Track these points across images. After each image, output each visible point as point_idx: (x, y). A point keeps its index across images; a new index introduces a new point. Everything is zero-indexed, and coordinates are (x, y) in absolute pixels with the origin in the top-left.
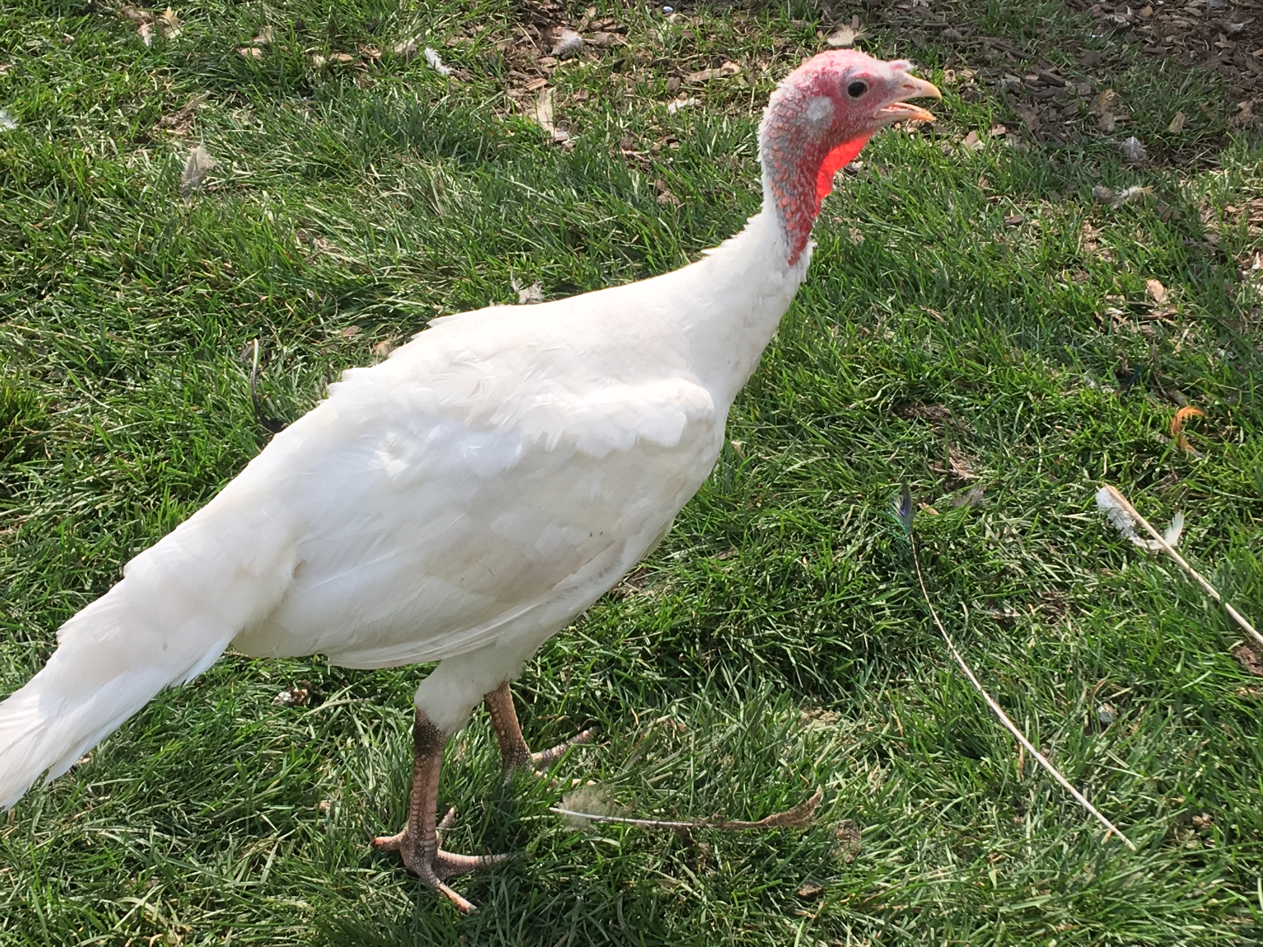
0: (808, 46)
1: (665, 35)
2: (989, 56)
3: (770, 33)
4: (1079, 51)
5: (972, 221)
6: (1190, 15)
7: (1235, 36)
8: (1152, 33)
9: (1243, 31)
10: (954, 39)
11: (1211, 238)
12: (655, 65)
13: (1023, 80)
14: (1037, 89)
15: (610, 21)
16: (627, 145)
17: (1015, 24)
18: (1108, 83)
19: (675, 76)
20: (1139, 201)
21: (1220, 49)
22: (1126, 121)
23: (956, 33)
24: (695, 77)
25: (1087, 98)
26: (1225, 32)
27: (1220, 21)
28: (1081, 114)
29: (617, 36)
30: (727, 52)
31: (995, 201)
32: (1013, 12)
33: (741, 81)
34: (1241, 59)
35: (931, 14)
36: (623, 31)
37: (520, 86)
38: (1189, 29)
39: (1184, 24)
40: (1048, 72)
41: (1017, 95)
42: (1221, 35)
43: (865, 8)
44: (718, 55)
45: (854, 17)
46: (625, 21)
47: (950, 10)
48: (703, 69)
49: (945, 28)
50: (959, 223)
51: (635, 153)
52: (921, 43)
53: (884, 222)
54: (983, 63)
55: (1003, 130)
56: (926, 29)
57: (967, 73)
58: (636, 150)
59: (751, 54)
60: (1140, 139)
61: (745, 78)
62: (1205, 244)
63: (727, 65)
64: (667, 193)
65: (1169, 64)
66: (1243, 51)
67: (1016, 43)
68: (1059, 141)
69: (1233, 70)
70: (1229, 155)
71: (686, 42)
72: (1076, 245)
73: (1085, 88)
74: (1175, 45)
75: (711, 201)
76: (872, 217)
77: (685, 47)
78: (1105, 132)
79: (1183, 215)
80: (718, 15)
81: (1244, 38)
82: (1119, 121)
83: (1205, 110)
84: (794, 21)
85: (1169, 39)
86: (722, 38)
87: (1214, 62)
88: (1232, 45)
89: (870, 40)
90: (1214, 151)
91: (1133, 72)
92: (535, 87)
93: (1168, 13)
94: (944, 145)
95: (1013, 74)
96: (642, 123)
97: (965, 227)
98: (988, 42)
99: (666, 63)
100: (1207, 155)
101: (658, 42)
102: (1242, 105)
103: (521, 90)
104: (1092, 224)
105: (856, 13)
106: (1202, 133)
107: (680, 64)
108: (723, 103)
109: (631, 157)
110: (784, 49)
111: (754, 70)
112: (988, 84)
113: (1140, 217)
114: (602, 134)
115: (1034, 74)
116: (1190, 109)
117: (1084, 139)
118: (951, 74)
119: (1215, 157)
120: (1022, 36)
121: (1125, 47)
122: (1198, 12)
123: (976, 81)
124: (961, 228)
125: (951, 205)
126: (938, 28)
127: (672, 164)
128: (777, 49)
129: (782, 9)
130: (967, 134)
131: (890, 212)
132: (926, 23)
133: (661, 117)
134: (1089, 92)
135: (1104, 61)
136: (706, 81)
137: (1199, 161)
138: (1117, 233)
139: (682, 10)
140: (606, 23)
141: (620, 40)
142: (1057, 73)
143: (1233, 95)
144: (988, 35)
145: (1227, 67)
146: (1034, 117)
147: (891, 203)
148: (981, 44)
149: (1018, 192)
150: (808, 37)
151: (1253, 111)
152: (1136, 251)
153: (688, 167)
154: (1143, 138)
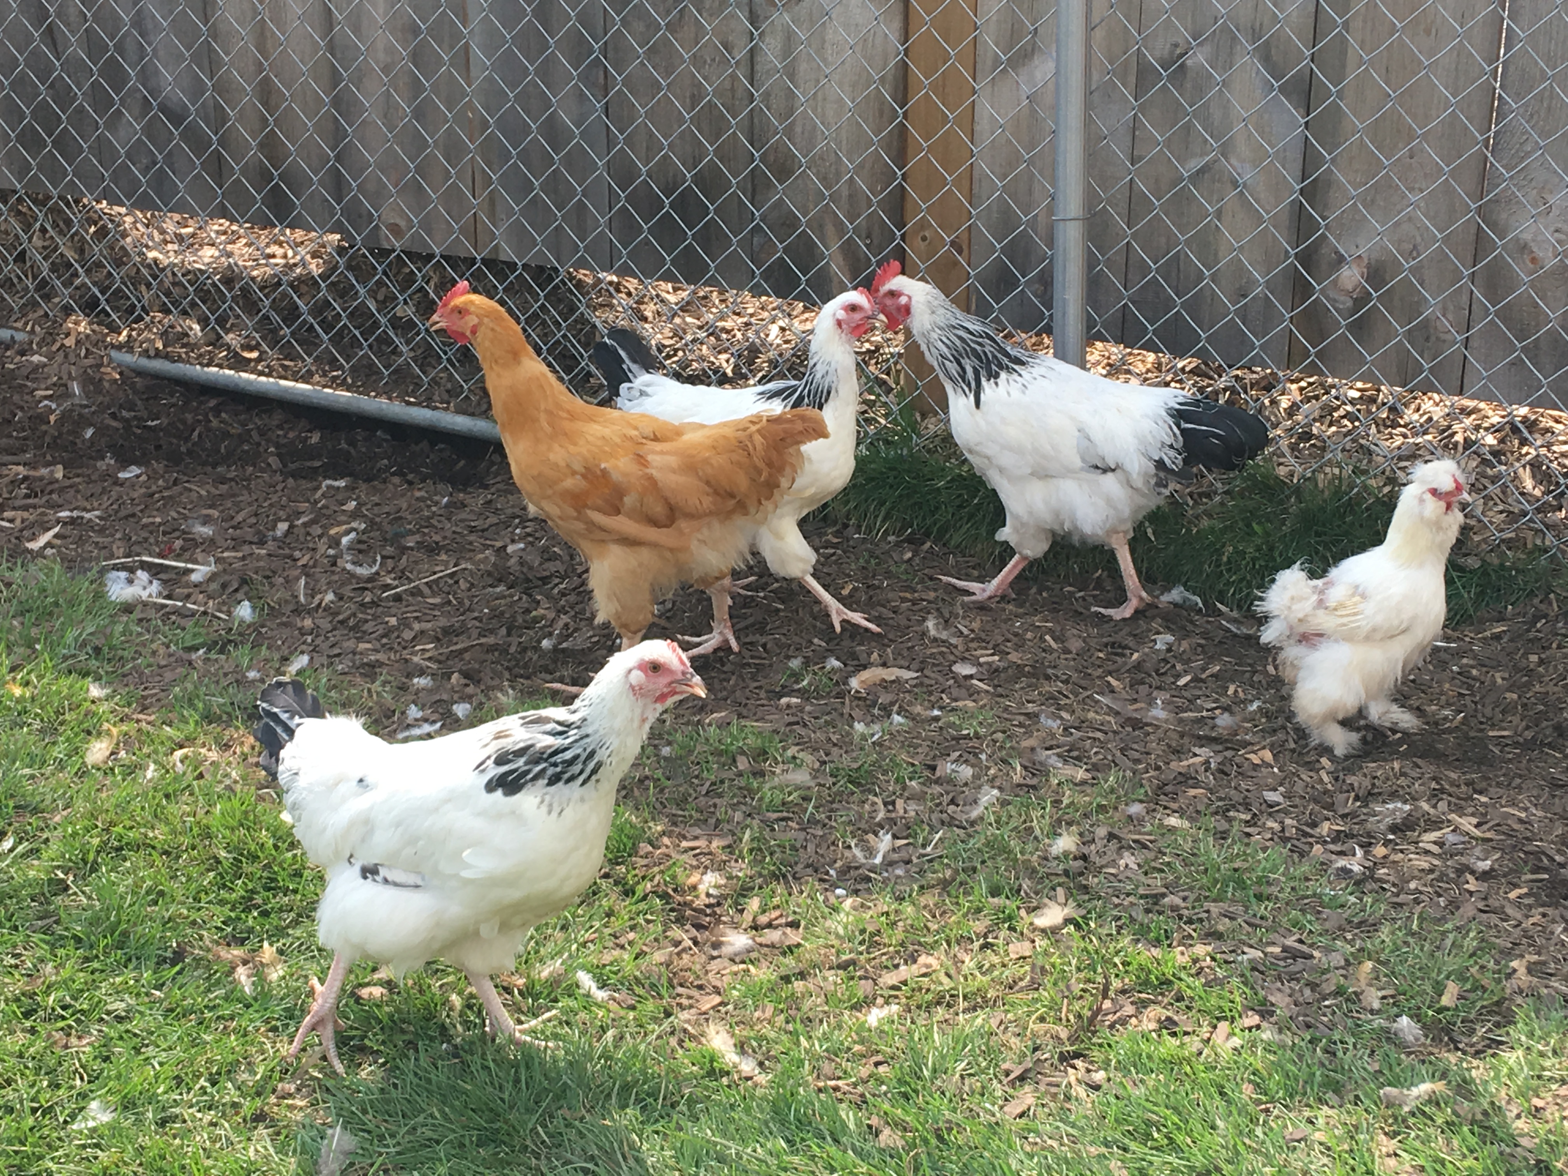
0: (1012, 929)
1: (846, 928)
2: (1221, 928)
3: (965, 915)
4: (1319, 912)
5: (1247, 1141)
6: (1427, 852)
7: (1484, 876)
8: (1391, 878)
9: (1492, 869)
10: (1174, 908)
11: (1524, 1142)
12: (839, 967)
13: (1265, 954)
14: (1282, 963)
15: (777, 913)
16: (830, 1074)
17: (1241, 885)
18: (1361, 950)
19: (866, 978)
20: (1433, 1100)
21: (1471, 893)
22: (1392, 996)
23: (1177, 900)
24: (890, 979)
25: (1344, 972)
26: (1473, 872)
27: (1463, 860)
28: (1339, 992)
29: (788, 930)
30: (920, 944)
31: (1267, 1110)
32: (1236, 870)
33: (945, 980)
34: (1497, 904)
35: (1143, 879)
36: (794, 925)
37: (691, 1007)
38: (1431, 871)
39: (1426, 866)
40: (1290, 942)
41: (1262, 973)
42: (1469, 877)
43: (1068, 876)
44: (911, 948)
45: (1059, 889)
46: (795, 913)
47: (1163, 871)
48: (896, 966)
49: (1164, 895)
50: (1235, 1146)
51: (840, 1083)
52: (1140, 916)
53: (1147, 1150)
54: (1218, 936)
55: (1255, 1019)
56: (1141, 897)
57: (1200, 950)
58: (839, 1078)
59: (949, 945)
60: (1411, 1017)
61: (948, 975)
62: (1519, 1149)
63: (923, 959)
64: (887, 1131)
65: (1421, 919)
66: (1497, 893)
67: (1247, 908)
68: (1321, 1026)
69: (1494, 919)
70: (1518, 1032)
71: (872, 935)
72: (1373, 1162)
73: (1337, 959)
74: (1421, 893)
75: (940, 1138)
76: (1133, 1146)
77: (872, 941)
78: (1372, 1012)
79: (1485, 1113)
80: (900, 899)
81: (1494, 878)
82: (1384, 998)
83: (1478, 976)
84: (990, 899)
85: (1413, 885)
86: (912, 926)
87: (1468, 909)
88: (1484, 887)
89: (1083, 917)
90: (1498, 1025)
91: (1384, 933)
92: (708, 1006)
93: (1402, 851)
94: (1193, 1044)
95: (1251, 947)
96: (842, 1044)
97: (1240, 1148)
98: (1215, 908)
99: (853, 962)
100: (1490, 1030)
101: (838, 936)
102: (1514, 964)
103: (693, 1011)
104: (1386, 1134)
105: (1060, 885)
106: (1479, 1005)
107: (869, 961)
108: (928, 1007)
109: (836, 1089)
110: (985, 936)
111: (955, 963)
112: (1226, 962)
113: (1440, 1121)
114: (800, 1063)
115: (1274, 944)
116: (1462, 977)
117: (1349, 1022)
118: (1182, 954)
119: (1498, 1032)
120: (1253, 900)
121: (1368, 900)
122: (1435, 849)
123: (1213, 959)
124: (1237, 1153)
125: (1219, 1122)
126: (1155, 896)
127: (885, 1094)
128: (977, 935)
129: (976, 888)
130: (1215, 1027)
131: (1148, 1136)
132: (1141, 891)
133: (863, 1035)
134: (1342, 963)
135: (1350, 922)
136: (905, 983)
137: (1483, 1038)
138: (1417, 1144)
139: (856, 892)
140: (773, 916)
141: (794, 937)
142: (1301, 941)
143: (1501, 952)
144: (1214, 901)
145: (1485, 916)
146: (1288, 999)
147: (1149, 1123)
148: (1208, 911)
149: (1291, 1096)
150: (1010, 918)
151: (1529, 971)
152: (1443, 1165)
153: (906, 1097)
154: (1417, 1017)
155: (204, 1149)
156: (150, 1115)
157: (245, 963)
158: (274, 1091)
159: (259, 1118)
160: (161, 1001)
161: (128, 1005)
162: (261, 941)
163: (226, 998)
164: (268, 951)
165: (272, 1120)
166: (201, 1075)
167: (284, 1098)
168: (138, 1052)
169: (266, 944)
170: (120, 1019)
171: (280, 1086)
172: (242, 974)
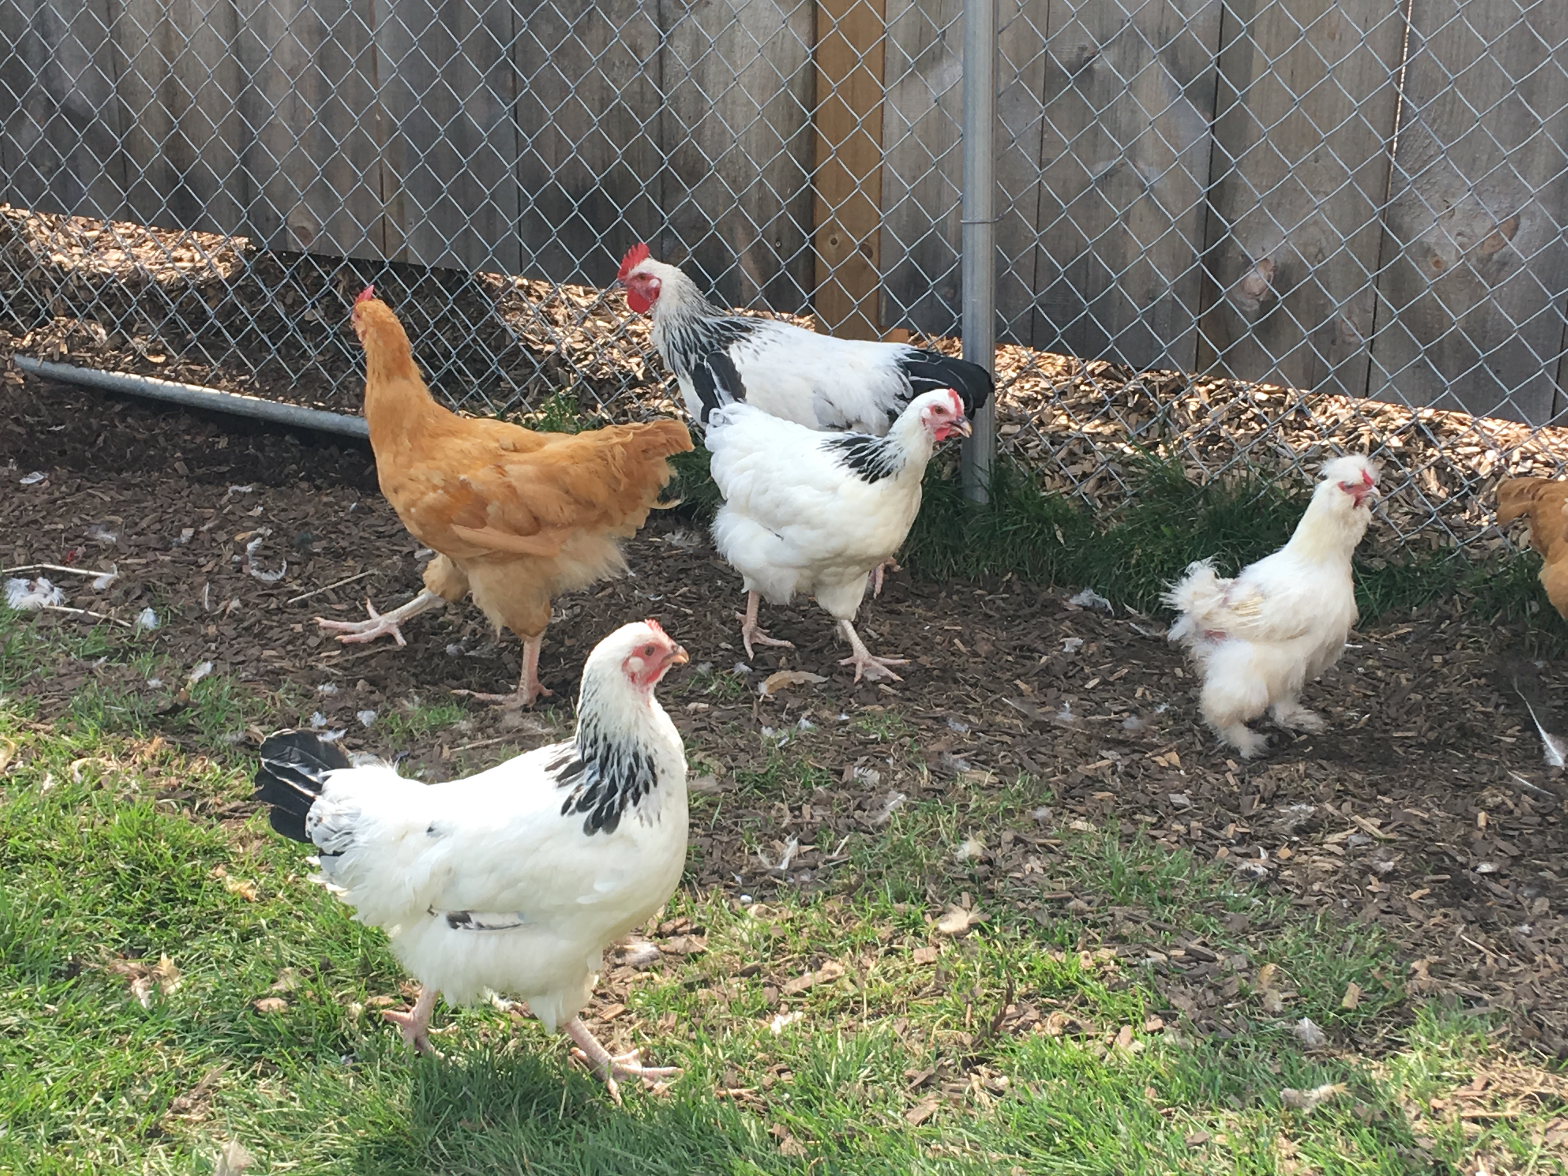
0: (917, 934)
1: (750, 934)
2: (1125, 931)
3: (870, 921)
4: (1223, 915)
5: (1148, 1145)
6: (1331, 854)
7: (1387, 877)
8: (1295, 880)
9: (1395, 870)
10: (1079, 912)
11: (1423, 1143)
12: (743, 974)
13: (1169, 958)
14: (1185, 966)
15: (682, 920)
16: (733, 1082)
17: (1145, 888)
18: (1264, 952)
19: (770, 985)
20: (1334, 1103)
21: (1374, 894)
22: (1295, 999)
23: (1080, 904)
24: (794, 985)
25: (1246, 974)
26: (1375, 874)
27: (1366, 861)
28: (1242, 994)
29: (693, 937)
30: (825, 950)
31: (1168, 1114)
32: (1141, 873)
33: (850, 986)
34: (1400, 905)
35: (1048, 882)
36: (700, 932)
37: (594, 1015)
38: (1335, 873)
39: (1329, 867)
40: (1194, 945)
41: (1165, 976)
42: (1372, 878)
43: (973, 881)
44: (816, 954)
45: (964, 894)
46: (700, 919)
47: (1068, 875)
48: (801, 973)
49: (1068, 899)
50: (1136, 1151)
51: (743, 1091)
52: (1044, 920)
53: (1048, 1156)
54: (1121, 939)
55: (1158, 1023)
56: (1046, 901)
57: (1105, 954)
58: (742, 1086)
59: (854, 950)
60: (1313, 1019)
61: (852, 981)
62: (1418, 1150)
63: (828, 966)
64: (789, 1140)
65: (1324, 921)
66: (1399, 894)
67: (1151, 911)
68: (1224, 1030)
69: (1395, 920)
70: (1417, 1033)
71: (778, 942)
72: (1273, 1164)
73: (1240, 962)
74: (1324, 894)
75: (842, 1146)
76: (1035, 1151)
77: (777, 948)
78: (1274, 1014)
79: (1385, 1115)
80: (806, 905)
81: (1397, 878)
82: (1286, 1000)
83: (1378, 977)
84: (896, 905)
85: (1316, 887)
86: (817, 932)
87: (1371, 911)
88: (1386, 888)
89: (988, 922)
90: (1398, 1026)
91: (1287, 935)
92: (611, 1015)
93: (1306, 853)
94: (1097, 1048)
95: (1155, 950)
96: (745, 1051)
97: (1142, 1152)
98: (1119, 912)
99: (757, 970)
100: (1391, 1031)
101: (742, 942)
102: (1415, 965)
103: (596, 1020)
104: (1286, 1136)
105: (965, 889)
106: (1380, 1005)
107: (773, 967)
108: (832, 1014)
109: (739, 1097)
110: (890, 942)
111: (860, 969)
112: (1130, 966)
113: (1339, 1123)
114: (702, 1072)
115: (1178, 947)
116: (1362, 978)
117: (1252, 1025)
118: (1086, 957)
119: (1399, 1033)
120: (1157, 903)
121: (1272, 902)
122: (1339, 850)
123: (1117, 963)
124: (1139, 1157)
125: (1121, 1127)
126: (1060, 900)
127: (788, 1102)
128: (883, 941)
129: (882, 894)
130: (1118, 1031)
131: (1050, 1142)
132: (1046, 895)
133: (767, 1043)
134: (1245, 966)
135: (1253, 924)
136: (809, 990)
137: (1384, 1039)
138: (1317, 1147)
139: (762, 898)
140: (678, 923)
141: (698, 944)
142: (1204, 944)
143: (1403, 953)
144: (1119, 904)
145: (1387, 916)
146: (1190, 1003)
147: (1050, 1128)
148: (1112, 915)
149: (1193, 1100)
150: (915, 924)
151: (1430, 973)
152: (1343, 1167)
153: (808, 1104)
154: (1318, 1018)
155: (97, 1166)
156: (42, 1132)
157: (142, 975)
158: (170, 1106)
159: (154, 1133)
160: (55, 1015)
161: (22, 1020)
162: (159, 953)
163: (122, 1012)
164: (166, 963)
165: (167, 1135)
166: (95, 1090)
167: (178, 1112)
168: (30, 1067)
169: (164, 956)
170: (13, 1034)
171: (176, 1101)
172: (139, 987)
